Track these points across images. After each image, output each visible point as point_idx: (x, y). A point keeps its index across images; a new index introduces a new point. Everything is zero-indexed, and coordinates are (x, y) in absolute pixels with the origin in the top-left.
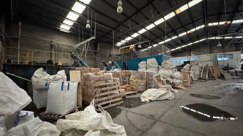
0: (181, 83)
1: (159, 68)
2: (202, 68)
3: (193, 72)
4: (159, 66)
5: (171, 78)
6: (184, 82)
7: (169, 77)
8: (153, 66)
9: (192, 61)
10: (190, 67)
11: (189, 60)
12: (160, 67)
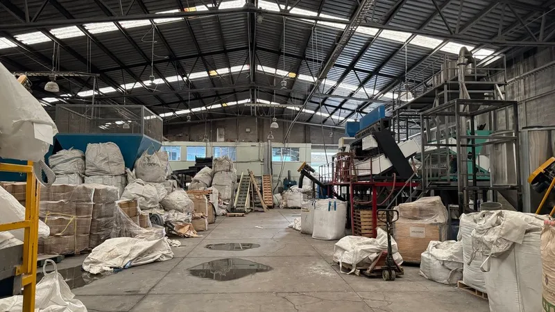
0: (187, 220)
1: (126, 177)
2: (238, 181)
3: (217, 191)
4: (128, 170)
5: (161, 208)
6: (194, 218)
7: (158, 205)
8: (108, 170)
9: (216, 159)
10: (212, 175)
11: (209, 156)
12: (131, 174)
